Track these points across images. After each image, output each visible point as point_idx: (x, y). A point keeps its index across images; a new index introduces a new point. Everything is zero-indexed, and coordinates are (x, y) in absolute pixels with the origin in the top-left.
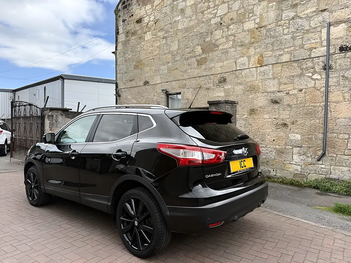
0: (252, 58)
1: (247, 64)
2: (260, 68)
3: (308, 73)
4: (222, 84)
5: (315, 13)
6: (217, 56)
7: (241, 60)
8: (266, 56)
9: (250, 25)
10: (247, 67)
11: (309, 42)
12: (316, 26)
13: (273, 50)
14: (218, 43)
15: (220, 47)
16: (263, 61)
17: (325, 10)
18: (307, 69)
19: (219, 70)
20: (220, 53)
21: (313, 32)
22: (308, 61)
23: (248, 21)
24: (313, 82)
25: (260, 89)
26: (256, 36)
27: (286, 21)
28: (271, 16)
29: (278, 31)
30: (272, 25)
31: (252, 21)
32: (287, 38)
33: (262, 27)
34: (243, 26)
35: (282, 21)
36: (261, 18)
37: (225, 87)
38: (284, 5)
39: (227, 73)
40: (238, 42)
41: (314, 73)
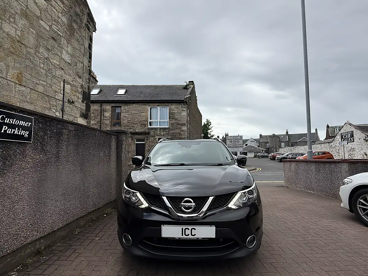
1: (5, 72)
2: (19, 86)
3: (53, 109)
5: (59, 67)
8: (25, 76)
9: (9, 29)
10: (4, 76)
11: (55, 85)
12: (59, 76)
13: (31, 75)
16: (22, 80)
17: (63, 69)
18: (53, 105)
21: (57, 80)
22: (54, 100)
23: (7, 23)
26: (16, 48)
27: (42, 56)
28: (31, 40)
29: (36, 60)
30: (31, 50)
31: (13, 27)
32: (43, 72)
33: (22, 44)
34: (1, 23)
35: (39, 54)
36: (22, 35)
38: (41, 41)
41: (57, 111)
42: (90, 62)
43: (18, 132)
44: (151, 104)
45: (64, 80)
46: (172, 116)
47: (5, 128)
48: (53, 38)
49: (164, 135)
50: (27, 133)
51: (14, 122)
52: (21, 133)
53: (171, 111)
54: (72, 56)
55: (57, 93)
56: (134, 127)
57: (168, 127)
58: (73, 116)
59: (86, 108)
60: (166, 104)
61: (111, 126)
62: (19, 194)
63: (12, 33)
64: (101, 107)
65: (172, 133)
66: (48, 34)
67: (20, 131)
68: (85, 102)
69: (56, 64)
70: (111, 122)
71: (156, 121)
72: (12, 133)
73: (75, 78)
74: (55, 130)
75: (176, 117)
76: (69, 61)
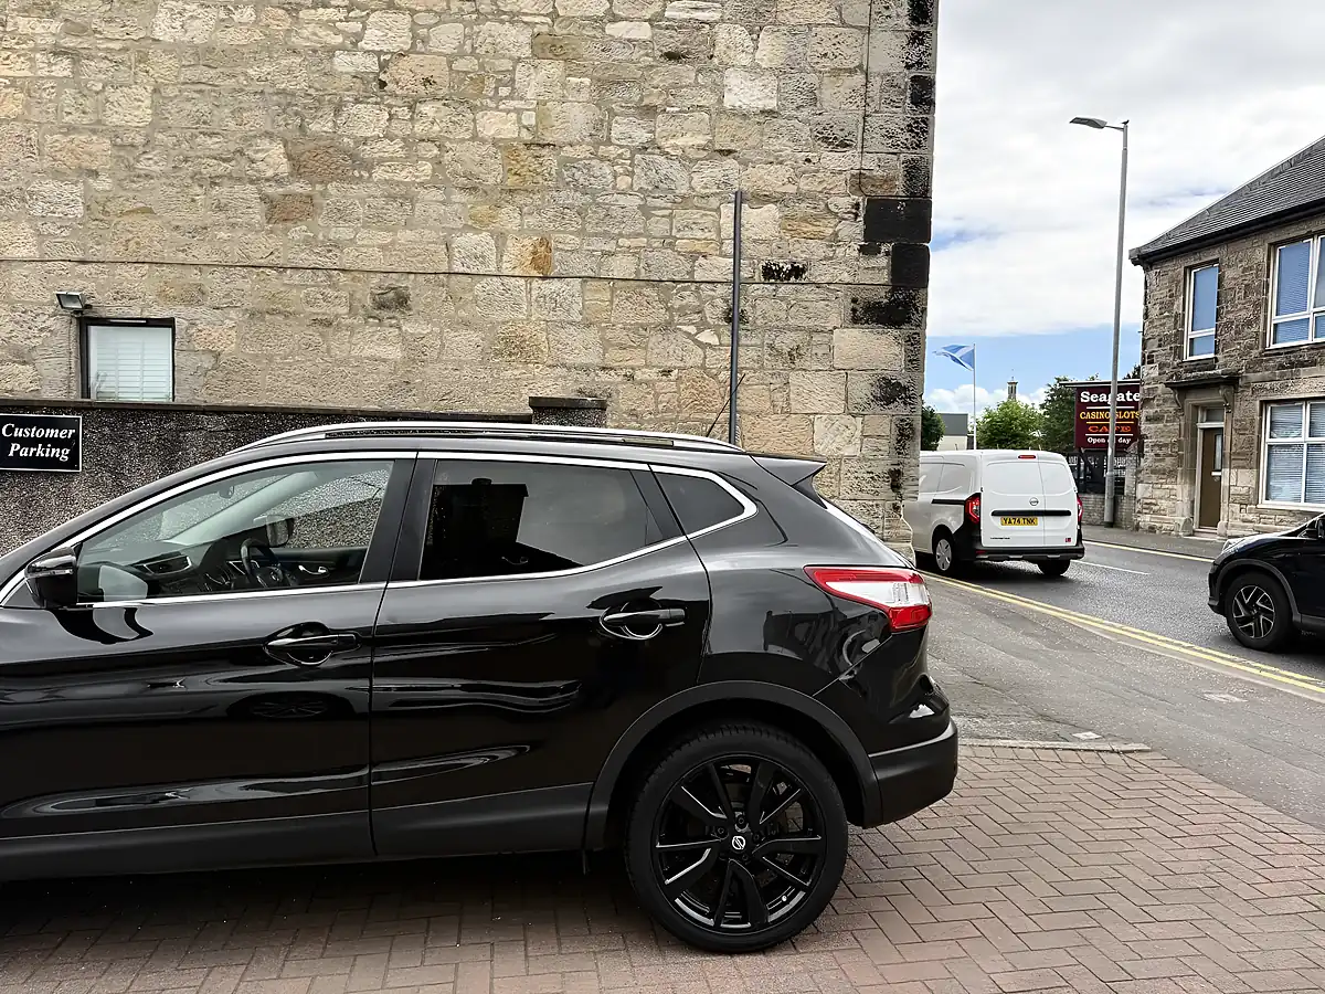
0: (509, 243)
1: (494, 257)
2: (540, 282)
3: (685, 324)
4: (391, 315)
5: (705, 153)
6: (363, 202)
7: (467, 241)
8: (560, 246)
9: (498, 124)
10: (492, 269)
11: (688, 234)
12: (707, 191)
13: (581, 233)
14: (366, 152)
15: (379, 173)
16: (548, 261)
17: (730, 152)
18: (682, 311)
19: (378, 261)
20: (379, 193)
21: (697, 208)
22: (684, 289)
23: (491, 109)
24: (700, 351)
25: (542, 351)
26: (523, 171)
27: (622, 151)
28: (575, 117)
29: (597, 174)
30: (577, 147)
31: (508, 112)
32: (627, 204)
33: (543, 146)
34: (474, 120)
35: (611, 148)
36: (542, 115)
37: (404, 329)
38: (617, 98)
39: (412, 276)
40: (455, 173)
41: (702, 326)
42: (921, 38)
43: (45, 452)
45: (738, 193)
47: (16, 447)
48: (672, 56)
50: (65, 452)
52: (50, 453)
54: (785, 71)
58: (798, 329)
59: (893, 273)
63: (509, 129)
66: (647, 55)
67: (48, 450)
68: (885, 248)
69: (692, 146)
72: (31, 455)
73: (808, 160)
76: (768, 101)
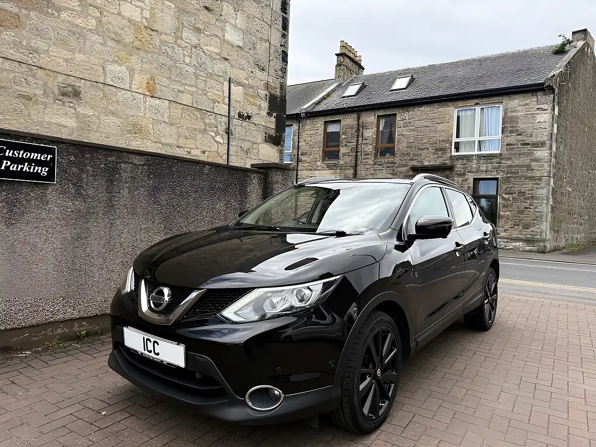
0: (136, 75)
1: (128, 81)
2: (151, 98)
3: (211, 131)
4: (70, 100)
5: (218, 57)
6: (54, 30)
7: (112, 68)
8: (160, 83)
9: (131, 11)
10: (127, 87)
11: (213, 91)
12: (219, 74)
13: (169, 78)
15: (64, 15)
16: (155, 89)
17: (227, 59)
18: (210, 125)
19: (63, 67)
20: (64, 28)
21: (216, 80)
22: (211, 115)
24: (216, 145)
25: (150, 134)
26: (143, 40)
27: (187, 45)
28: (167, 21)
29: (177, 52)
30: (168, 36)
31: (137, 7)
32: (189, 70)
33: (153, 30)
34: (119, 5)
35: (183, 42)
36: (153, 15)
37: (78, 110)
38: (185, 18)
39: (83, 81)
40: (108, 29)
41: (217, 133)
42: (284, 36)
43: (30, 168)
44: (460, 104)
45: (230, 78)
46: (509, 125)
47: (7, 163)
48: (207, 8)
49: (486, 171)
50: (45, 169)
51: (21, 154)
52: (34, 169)
53: (509, 115)
54: (245, 32)
55: (217, 104)
56: (420, 155)
57: (499, 152)
58: (249, 141)
59: (276, 125)
60: (496, 98)
61: (376, 156)
62: (39, 254)
63: (136, 16)
64: (359, 118)
65: (509, 166)
66: (197, 4)
67: (32, 167)
68: (274, 114)
69: (214, 52)
70: (376, 148)
71: (471, 139)
72: (19, 170)
73: (252, 72)
74: (103, 165)
75: (521, 126)
76: (240, 42)
